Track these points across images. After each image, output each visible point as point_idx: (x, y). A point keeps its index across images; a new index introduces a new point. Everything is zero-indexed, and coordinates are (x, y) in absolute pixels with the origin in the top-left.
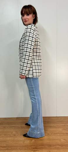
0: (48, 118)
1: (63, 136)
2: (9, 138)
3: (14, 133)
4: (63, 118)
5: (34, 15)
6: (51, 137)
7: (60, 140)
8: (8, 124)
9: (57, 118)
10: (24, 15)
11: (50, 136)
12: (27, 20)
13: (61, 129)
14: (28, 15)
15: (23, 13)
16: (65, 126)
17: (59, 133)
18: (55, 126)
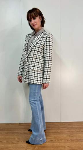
0: (51, 124)
1: (68, 142)
2: (11, 145)
3: (17, 139)
4: (67, 123)
5: (40, 17)
6: (55, 144)
7: (64, 146)
8: (11, 130)
9: (61, 124)
10: (31, 20)
11: (54, 142)
12: (35, 24)
13: (65, 136)
14: (34, 18)
15: (29, 18)
16: (69, 132)
17: (63, 139)
18: (59, 132)
